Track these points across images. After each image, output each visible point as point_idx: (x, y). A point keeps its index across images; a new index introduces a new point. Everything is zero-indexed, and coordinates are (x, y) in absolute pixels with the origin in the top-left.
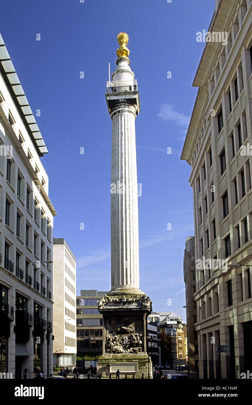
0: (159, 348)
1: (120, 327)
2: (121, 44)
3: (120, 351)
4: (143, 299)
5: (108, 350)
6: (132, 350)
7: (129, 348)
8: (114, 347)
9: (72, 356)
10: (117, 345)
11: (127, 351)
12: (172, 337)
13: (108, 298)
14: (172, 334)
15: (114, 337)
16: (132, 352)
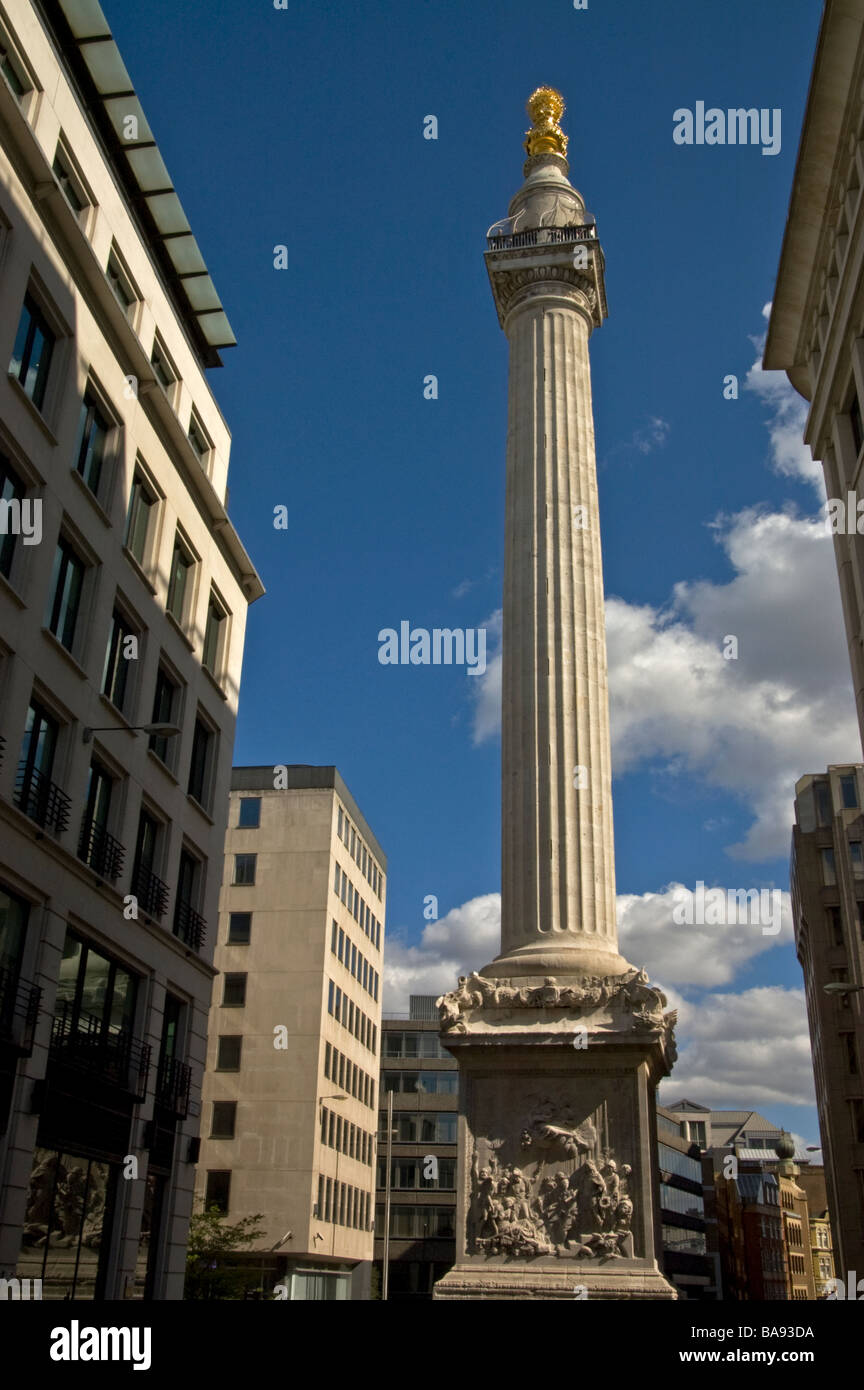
0: (712, 1259)
1: (537, 1126)
2: (543, 119)
3: (535, 1246)
4: (632, 997)
5: (478, 1239)
6: (587, 1245)
7: (574, 1234)
8: (507, 1224)
9: (350, 1273)
10: (522, 1215)
11: (567, 1246)
12: (760, 1210)
13: (482, 987)
14: (761, 1200)
15: (508, 1174)
16: (587, 1254)
